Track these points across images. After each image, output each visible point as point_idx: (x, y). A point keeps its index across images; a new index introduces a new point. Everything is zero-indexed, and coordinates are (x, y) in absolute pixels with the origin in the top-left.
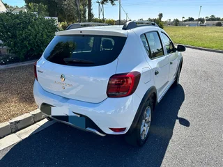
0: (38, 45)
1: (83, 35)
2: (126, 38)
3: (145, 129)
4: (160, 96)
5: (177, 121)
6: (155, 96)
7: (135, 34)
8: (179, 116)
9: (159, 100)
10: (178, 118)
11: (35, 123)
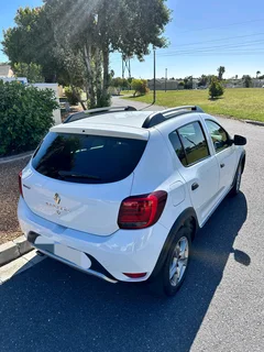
0: (27, 132)
1: (87, 136)
2: (146, 142)
3: (178, 270)
4: (201, 221)
5: (232, 255)
6: (194, 221)
7: (161, 134)
8: (235, 246)
9: (201, 224)
10: (232, 250)
11: (21, 255)
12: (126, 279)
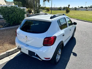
1: (35, 20)
2: (51, 22)
3: (58, 57)
4: (65, 44)
5: (72, 54)
6: (63, 44)
7: (55, 21)
8: (73, 51)
9: (64, 45)
10: (72, 52)
11: (16, 52)
12: (44, 59)
